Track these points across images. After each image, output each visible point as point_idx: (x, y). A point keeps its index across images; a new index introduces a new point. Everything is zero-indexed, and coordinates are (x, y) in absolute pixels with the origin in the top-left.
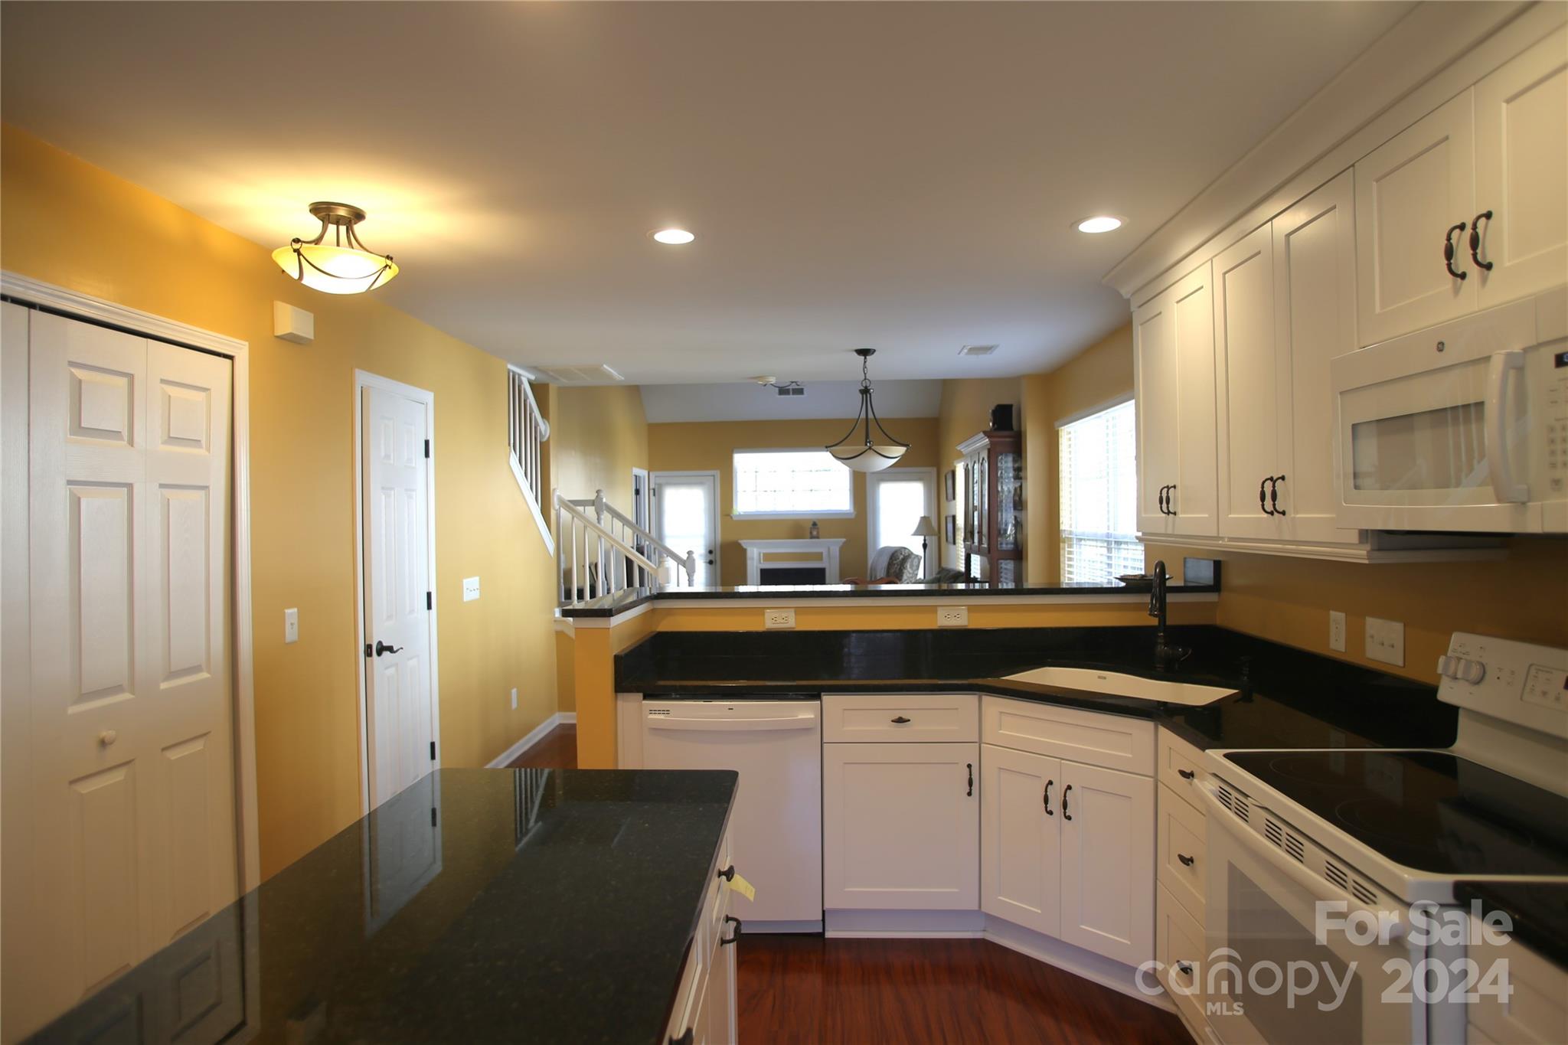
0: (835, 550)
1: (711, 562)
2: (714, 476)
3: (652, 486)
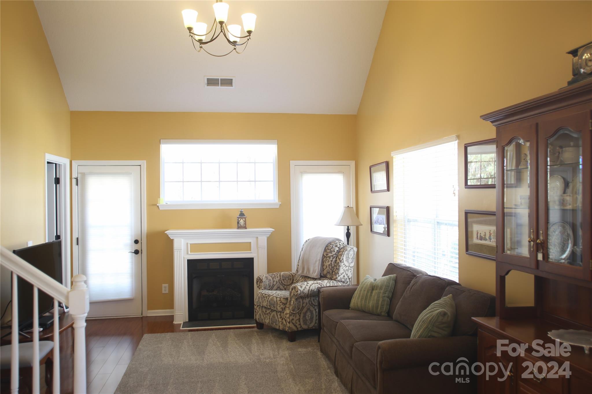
0: (263, 241)
1: (136, 252)
2: (140, 165)
3: (74, 175)
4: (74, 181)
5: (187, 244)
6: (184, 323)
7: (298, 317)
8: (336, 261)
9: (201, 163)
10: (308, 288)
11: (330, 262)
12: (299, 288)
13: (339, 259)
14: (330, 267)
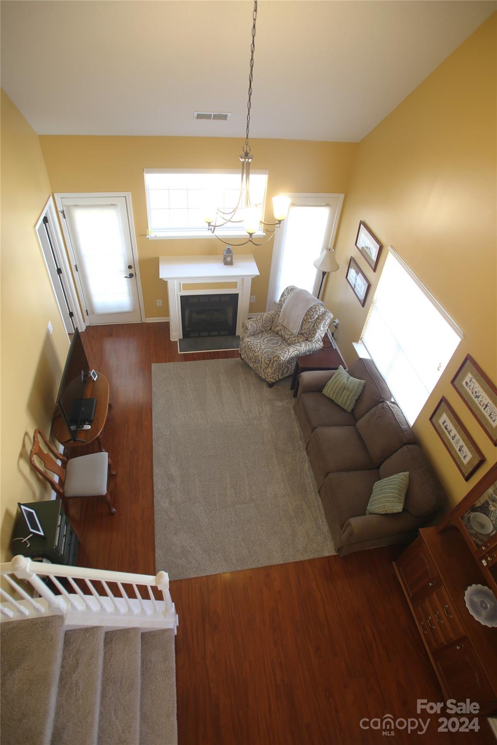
1: (131, 276)
2: (125, 197)
3: (60, 209)
4: (61, 215)
5: (180, 284)
6: (180, 340)
7: (277, 373)
8: (314, 326)
9: (187, 189)
10: (288, 356)
11: (309, 326)
12: (282, 358)
13: (317, 326)
14: (308, 330)
